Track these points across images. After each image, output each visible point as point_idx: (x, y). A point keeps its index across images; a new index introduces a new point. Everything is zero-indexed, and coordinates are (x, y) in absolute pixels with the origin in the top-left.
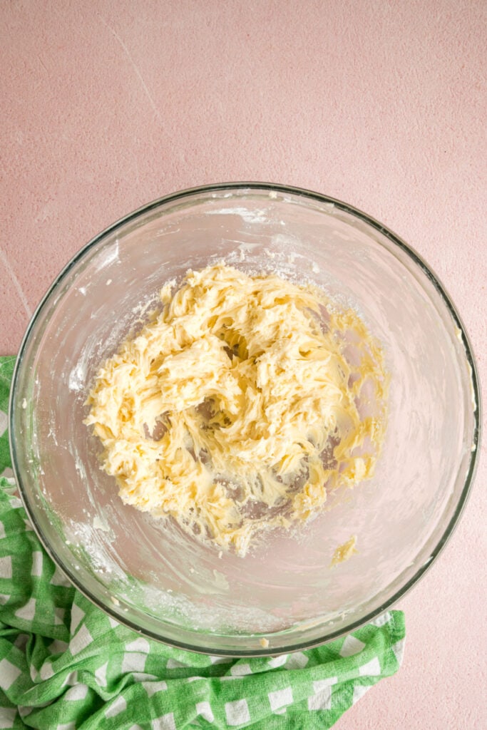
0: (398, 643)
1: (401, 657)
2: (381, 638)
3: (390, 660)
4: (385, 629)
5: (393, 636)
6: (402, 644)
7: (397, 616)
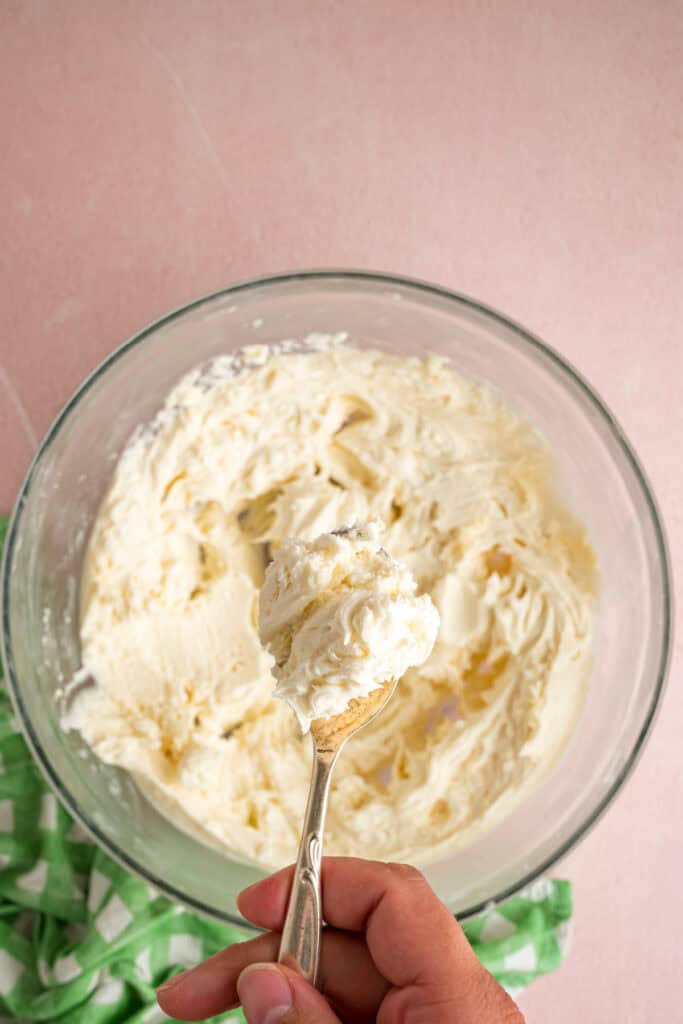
0: (563, 926)
1: (566, 946)
2: (538, 918)
3: (549, 950)
4: (544, 905)
5: (556, 915)
6: (569, 927)
7: (561, 887)
